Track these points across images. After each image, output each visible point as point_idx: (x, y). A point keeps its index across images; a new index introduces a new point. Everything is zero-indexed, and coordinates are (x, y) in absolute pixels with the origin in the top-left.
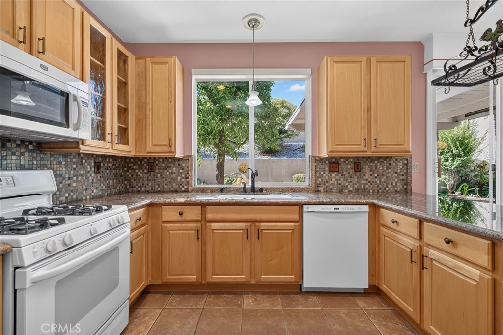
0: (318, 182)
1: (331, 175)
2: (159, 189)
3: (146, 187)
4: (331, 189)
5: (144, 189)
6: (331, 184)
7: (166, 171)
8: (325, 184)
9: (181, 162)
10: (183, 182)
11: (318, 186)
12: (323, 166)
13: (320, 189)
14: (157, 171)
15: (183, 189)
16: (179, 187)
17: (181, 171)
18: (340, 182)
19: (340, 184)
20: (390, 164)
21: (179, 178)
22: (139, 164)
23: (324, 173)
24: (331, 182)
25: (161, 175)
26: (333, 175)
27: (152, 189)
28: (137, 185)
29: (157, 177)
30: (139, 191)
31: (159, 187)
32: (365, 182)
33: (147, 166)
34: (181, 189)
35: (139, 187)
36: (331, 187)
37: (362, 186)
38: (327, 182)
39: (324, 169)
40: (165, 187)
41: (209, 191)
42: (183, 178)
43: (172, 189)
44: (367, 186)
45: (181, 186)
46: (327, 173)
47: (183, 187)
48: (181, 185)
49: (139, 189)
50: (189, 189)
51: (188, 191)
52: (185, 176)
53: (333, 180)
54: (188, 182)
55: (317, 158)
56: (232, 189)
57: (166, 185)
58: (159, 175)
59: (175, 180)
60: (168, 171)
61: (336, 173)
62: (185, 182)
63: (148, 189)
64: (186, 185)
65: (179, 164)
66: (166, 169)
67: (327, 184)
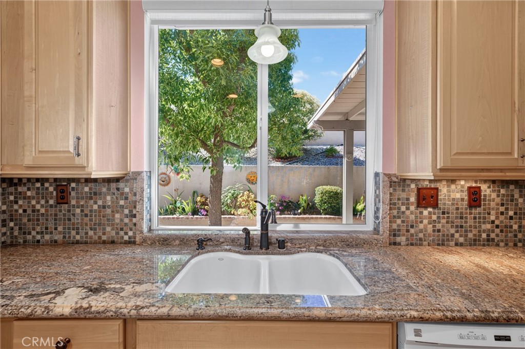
0: (395, 226)
1: (421, 213)
2: (78, 237)
3: (51, 233)
4: (421, 239)
5: (47, 237)
6: (421, 231)
7: (92, 201)
8: (408, 231)
9: (121, 185)
10: (126, 224)
11: (394, 233)
12: (404, 195)
13: (398, 239)
14: (73, 202)
15: (126, 238)
16: (117, 233)
17: (122, 202)
18: (439, 226)
19: (439, 231)
21: (117, 216)
22: (38, 188)
23: (408, 209)
24: (421, 226)
25: (82, 211)
26: (426, 213)
27: (64, 237)
28: (34, 229)
29: (74, 215)
30: (38, 241)
31: (78, 233)
32: (489, 226)
33: (55, 193)
34: (123, 237)
35: (38, 233)
36: (421, 235)
37: (484, 236)
38: (412, 227)
39: (408, 199)
40: (91, 233)
41: (177, 242)
42: (127, 216)
43: (104, 238)
44: (493, 236)
45: (122, 233)
46: (412, 208)
47: (126, 233)
48: (122, 229)
49: (38, 237)
50: (137, 239)
51: (134, 243)
52: (131, 211)
53: (426, 222)
54: (135, 224)
55: (394, 179)
56: (221, 240)
57: (91, 229)
58: (78, 211)
59: (111, 221)
60: (96, 203)
61: (430, 209)
62: (130, 225)
63: (56, 238)
64: (131, 230)
65: (118, 189)
66: (91, 198)
67: (412, 231)
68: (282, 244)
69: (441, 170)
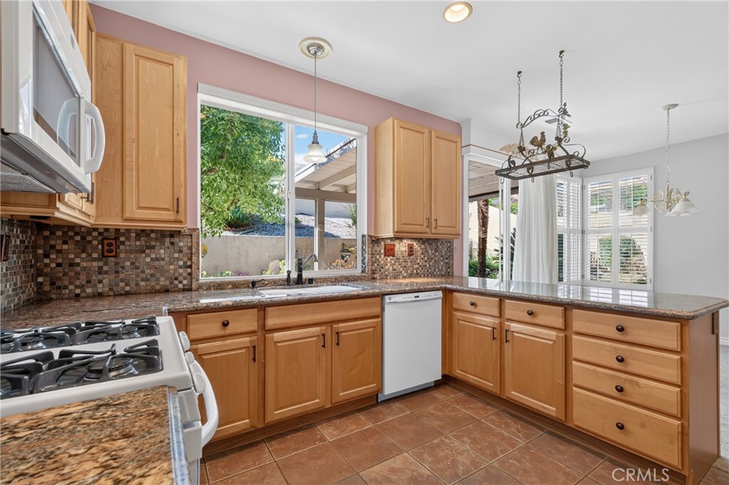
0: (374, 268)
1: (387, 259)
2: (127, 288)
3: (95, 286)
4: (387, 276)
5: (89, 290)
6: (387, 271)
7: (144, 255)
8: (380, 271)
9: (176, 240)
10: (180, 274)
11: (374, 272)
12: (378, 249)
13: (375, 276)
14: (122, 255)
15: (180, 286)
16: (171, 283)
17: (176, 255)
18: (395, 267)
19: (395, 270)
20: (437, 247)
21: (172, 267)
22: (78, 242)
23: (380, 257)
24: (387, 267)
25: (132, 263)
26: (389, 259)
27: (111, 289)
28: (71, 283)
29: (123, 268)
30: (78, 295)
31: (127, 285)
32: (417, 266)
33: (100, 247)
34: (177, 286)
35: (77, 287)
36: (387, 273)
37: (415, 271)
38: (382, 268)
39: (380, 251)
40: (142, 284)
41: (230, 286)
42: (180, 267)
43: (158, 287)
44: (419, 271)
45: (176, 282)
46: (382, 256)
47: (181, 282)
48: (176, 279)
49: (78, 291)
50: (193, 286)
51: (190, 290)
52: (185, 263)
53: (389, 265)
54: (190, 274)
55: (374, 239)
56: (266, 282)
57: (142, 280)
58: (128, 264)
59: (162, 271)
60: (148, 255)
61: (391, 257)
62: (185, 274)
63: (100, 290)
64: (185, 278)
65: (172, 244)
66: (144, 252)
67: (382, 270)
68: (311, 281)
69: (396, 232)
